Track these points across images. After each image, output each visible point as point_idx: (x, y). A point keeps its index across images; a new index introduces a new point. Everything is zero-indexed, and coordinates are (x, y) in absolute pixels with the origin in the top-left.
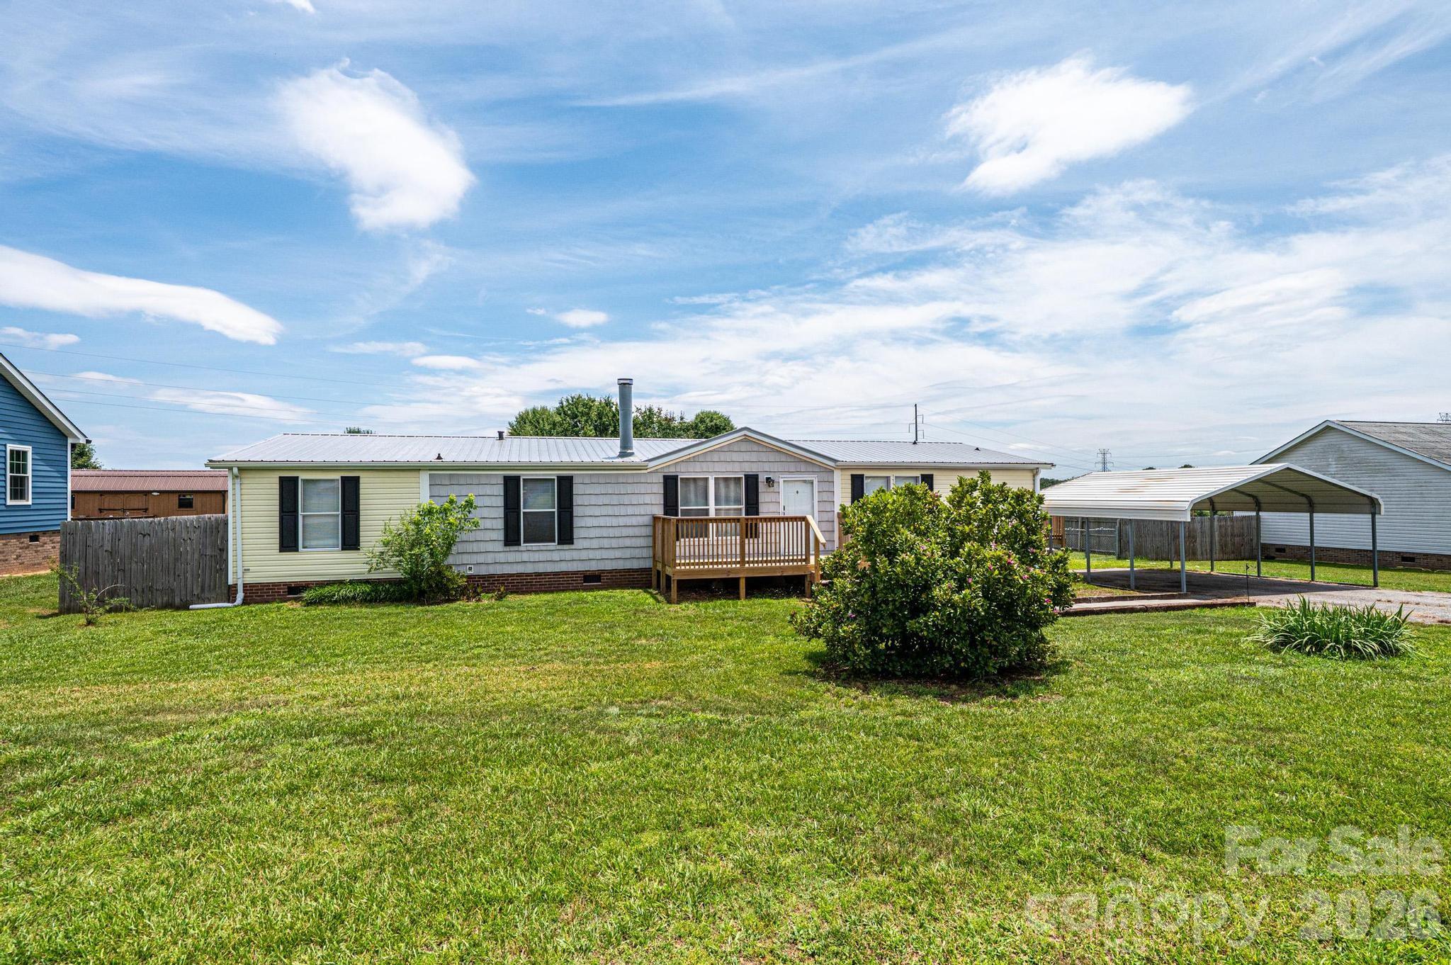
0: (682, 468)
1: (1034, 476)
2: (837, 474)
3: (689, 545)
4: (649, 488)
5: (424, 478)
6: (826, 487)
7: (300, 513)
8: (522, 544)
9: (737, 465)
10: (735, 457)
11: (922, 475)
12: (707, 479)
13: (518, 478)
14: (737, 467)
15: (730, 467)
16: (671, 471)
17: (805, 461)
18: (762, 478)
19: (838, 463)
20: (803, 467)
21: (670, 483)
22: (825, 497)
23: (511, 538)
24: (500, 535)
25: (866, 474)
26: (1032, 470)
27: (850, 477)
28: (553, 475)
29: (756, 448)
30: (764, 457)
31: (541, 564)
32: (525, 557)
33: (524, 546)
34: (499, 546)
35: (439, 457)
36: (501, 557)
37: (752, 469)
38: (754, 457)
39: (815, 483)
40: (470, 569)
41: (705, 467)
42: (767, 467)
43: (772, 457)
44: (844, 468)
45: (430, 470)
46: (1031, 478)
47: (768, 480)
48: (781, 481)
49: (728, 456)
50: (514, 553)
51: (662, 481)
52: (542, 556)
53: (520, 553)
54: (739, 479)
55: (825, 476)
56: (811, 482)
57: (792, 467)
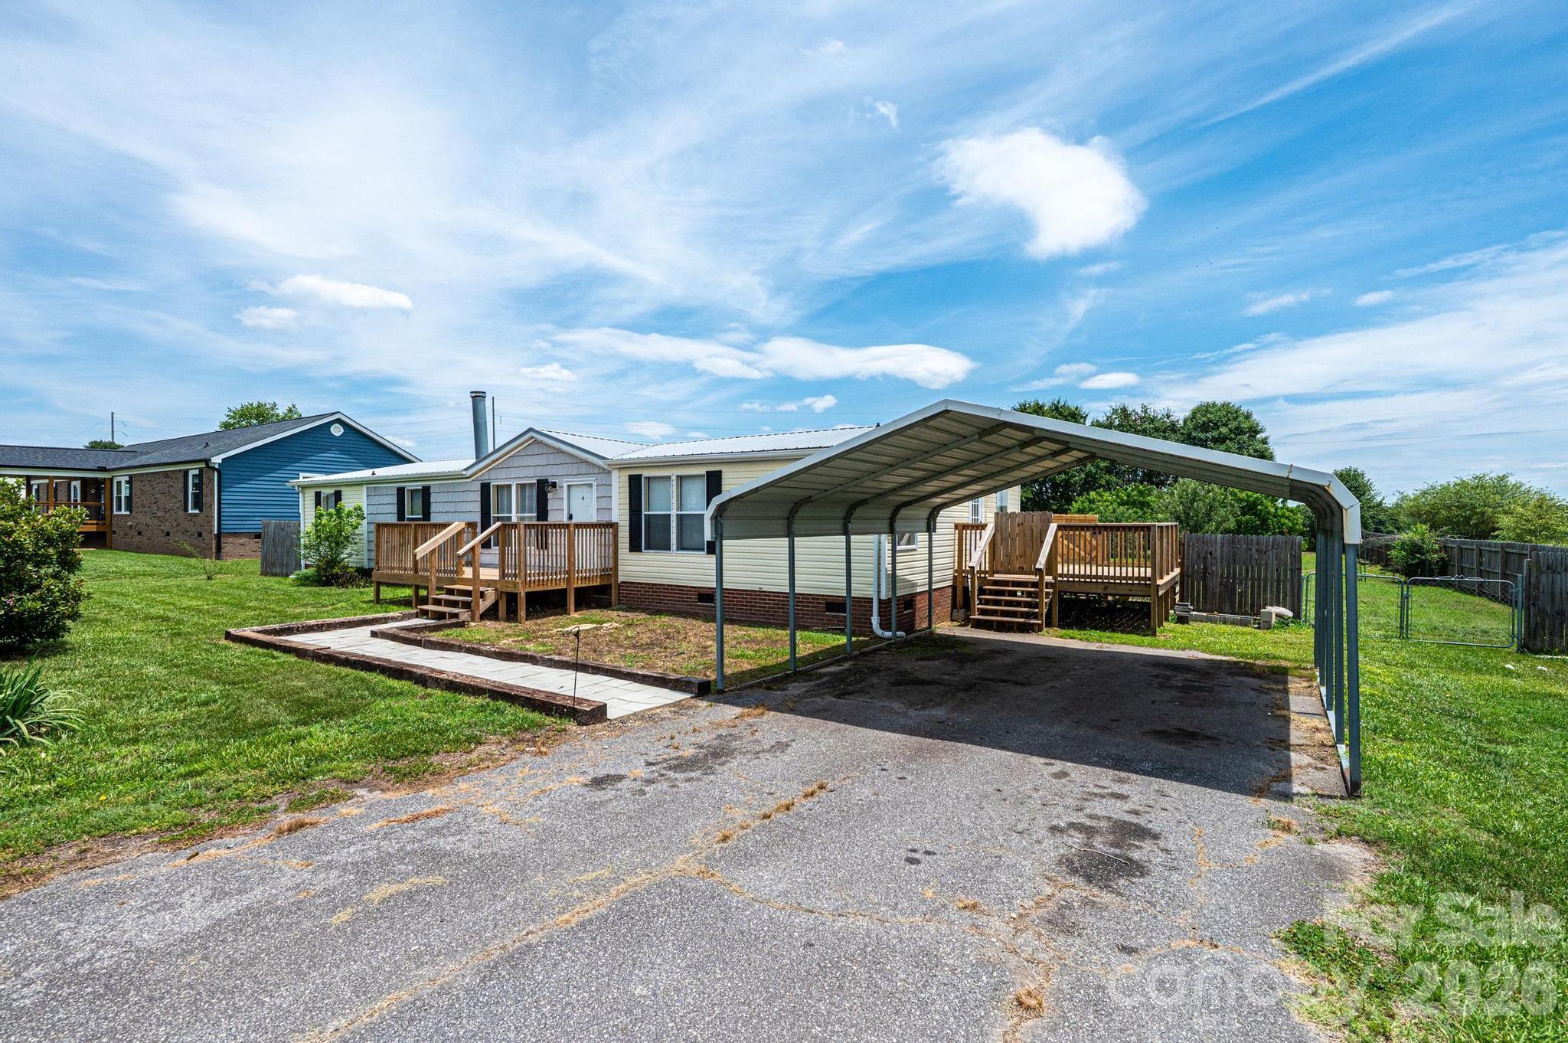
0: (492, 474)
2: (615, 474)
4: (472, 496)
5: (364, 488)
6: (604, 491)
9: (532, 469)
10: (529, 461)
11: (707, 472)
12: (509, 486)
13: (403, 489)
14: (530, 472)
15: (526, 472)
16: (485, 478)
17: (585, 461)
18: (549, 484)
20: (584, 469)
21: (485, 491)
22: (603, 505)
25: (644, 474)
27: (627, 479)
28: (418, 485)
29: (544, 451)
30: (551, 460)
37: (542, 473)
38: (542, 460)
39: (594, 487)
41: (509, 473)
42: (552, 470)
43: (558, 460)
44: (622, 466)
45: (366, 484)
47: (554, 484)
48: (564, 485)
49: (525, 461)
51: (480, 489)
54: (533, 484)
55: (603, 478)
56: (590, 485)
57: (574, 469)
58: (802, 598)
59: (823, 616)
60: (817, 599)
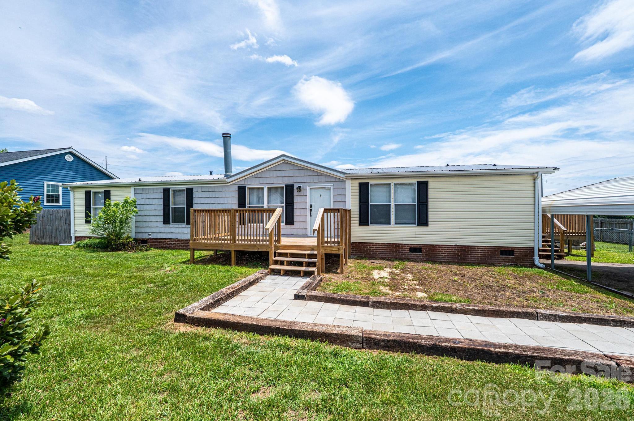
0: (248, 182)
1: (534, 180)
2: (348, 184)
3: (254, 228)
4: (230, 194)
5: (133, 189)
6: (339, 192)
7: (91, 206)
8: (171, 224)
9: (280, 179)
10: (278, 174)
11: (418, 182)
12: (263, 188)
13: (169, 189)
15: (276, 180)
16: (242, 184)
17: (325, 175)
18: (295, 187)
19: (346, 175)
20: (323, 179)
21: (242, 191)
22: (339, 198)
23: (166, 221)
24: (161, 219)
25: (371, 182)
26: (532, 174)
27: (358, 185)
28: (184, 187)
29: (292, 168)
30: (297, 173)
31: (179, 234)
32: (172, 230)
33: (172, 225)
34: (161, 224)
35: (140, 180)
36: (162, 230)
37: (289, 181)
38: (290, 173)
39: (332, 189)
40: (150, 235)
41: (261, 181)
42: (299, 179)
43: (303, 173)
44: (353, 178)
45: (134, 186)
46: (532, 181)
47: (300, 188)
48: (308, 188)
49: (275, 174)
50: (168, 228)
51: (237, 190)
52: (180, 230)
53: (170, 228)
54: (283, 187)
55: (339, 185)
56: (329, 189)
57: (316, 179)
58: (484, 249)
59: (499, 257)
60: (495, 249)
